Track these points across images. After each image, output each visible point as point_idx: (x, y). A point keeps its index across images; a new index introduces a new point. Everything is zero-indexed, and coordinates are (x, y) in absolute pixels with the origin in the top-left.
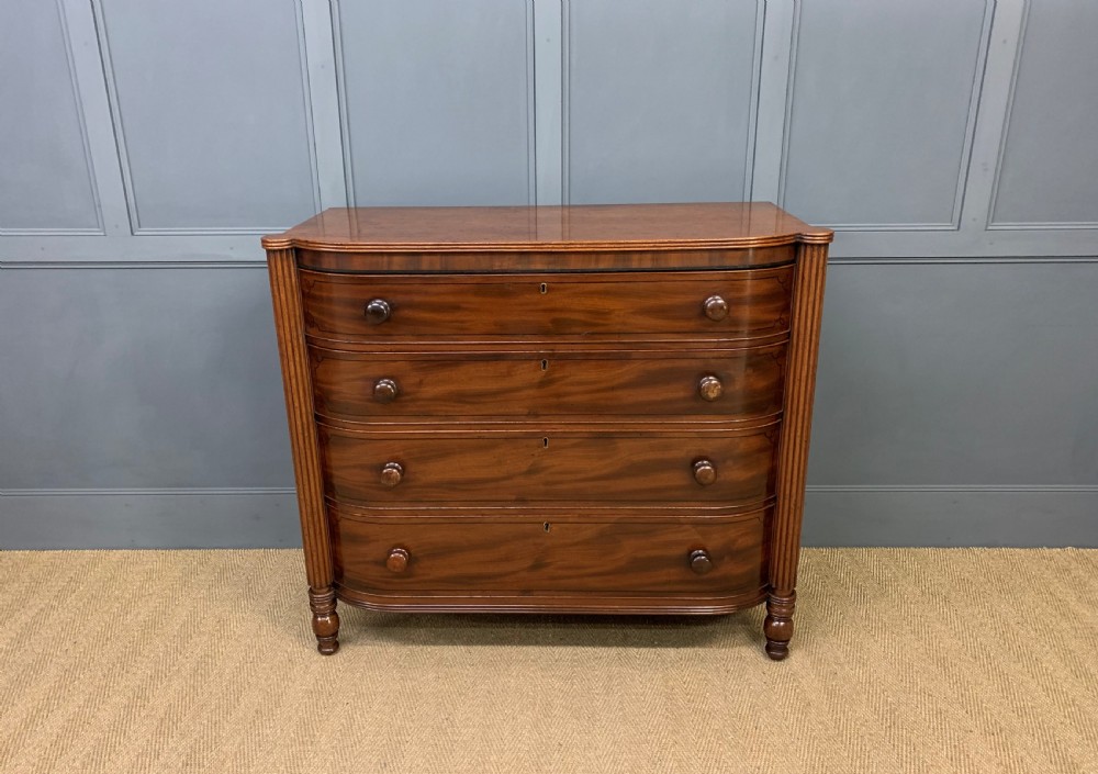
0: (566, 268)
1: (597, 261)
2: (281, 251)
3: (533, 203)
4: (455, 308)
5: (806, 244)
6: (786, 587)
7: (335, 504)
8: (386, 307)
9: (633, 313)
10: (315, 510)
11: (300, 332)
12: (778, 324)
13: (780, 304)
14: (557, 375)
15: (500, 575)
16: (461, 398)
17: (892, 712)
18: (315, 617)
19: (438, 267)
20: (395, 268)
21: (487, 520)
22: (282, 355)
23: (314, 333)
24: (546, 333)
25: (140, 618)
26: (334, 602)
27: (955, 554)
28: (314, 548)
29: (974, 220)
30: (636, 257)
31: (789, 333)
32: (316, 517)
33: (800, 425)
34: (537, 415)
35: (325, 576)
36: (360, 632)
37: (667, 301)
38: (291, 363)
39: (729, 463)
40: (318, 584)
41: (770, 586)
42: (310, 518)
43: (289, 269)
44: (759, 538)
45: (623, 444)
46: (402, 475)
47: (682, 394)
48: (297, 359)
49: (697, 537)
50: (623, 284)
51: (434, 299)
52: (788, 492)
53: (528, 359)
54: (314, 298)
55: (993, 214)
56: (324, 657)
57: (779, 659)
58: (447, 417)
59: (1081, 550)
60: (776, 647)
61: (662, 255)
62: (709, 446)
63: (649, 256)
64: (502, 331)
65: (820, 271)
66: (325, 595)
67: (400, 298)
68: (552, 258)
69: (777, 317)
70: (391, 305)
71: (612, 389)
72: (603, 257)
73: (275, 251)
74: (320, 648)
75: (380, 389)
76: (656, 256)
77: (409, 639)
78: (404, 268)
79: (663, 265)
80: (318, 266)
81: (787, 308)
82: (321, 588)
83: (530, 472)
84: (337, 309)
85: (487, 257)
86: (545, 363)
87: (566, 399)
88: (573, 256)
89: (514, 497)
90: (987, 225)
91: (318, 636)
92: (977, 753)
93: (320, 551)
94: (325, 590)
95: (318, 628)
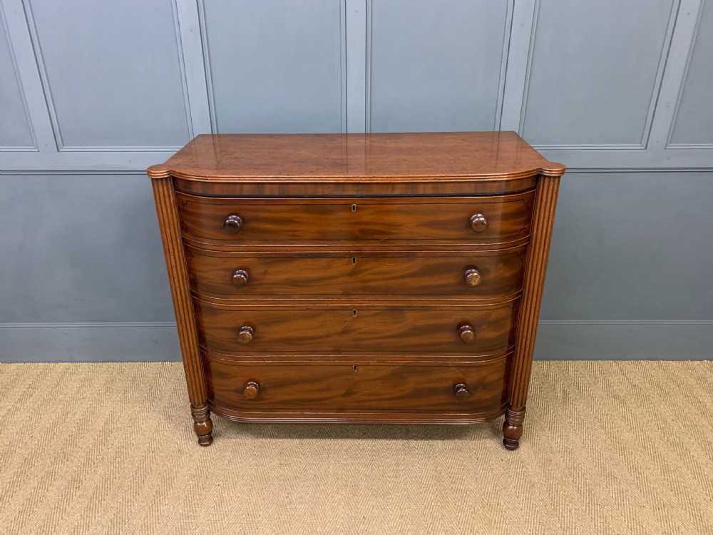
0: (370, 193)
1: (393, 189)
2: (162, 179)
3: (344, 132)
4: (290, 221)
5: (545, 176)
6: (519, 404)
7: (207, 351)
8: (238, 221)
9: (418, 226)
10: (193, 355)
11: (178, 235)
12: (522, 232)
13: (523, 219)
14: (362, 268)
15: (323, 399)
16: (294, 283)
17: (590, 491)
18: (196, 423)
19: (276, 193)
20: (245, 193)
21: (312, 364)
22: (165, 251)
23: (187, 236)
24: (354, 238)
25: (77, 416)
26: (208, 413)
27: (628, 365)
28: (193, 380)
29: (657, 142)
30: (421, 186)
31: (529, 238)
32: (194, 359)
33: (534, 300)
34: (348, 295)
35: (201, 397)
36: (227, 427)
37: (443, 218)
38: (172, 257)
39: (484, 327)
40: (197, 403)
41: (508, 404)
42: (190, 361)
43: (168, 192)
44: (502, 374)
45: (409, 314)
46: (253, 335)
47: (452, 281)
48: (176, 254)
49: (460, 375)
50: (411, 205)
51: (274, 215)
52: (524, 344)
53: (341, 256)
54: (188, 213)
55: (671, 138)
56: (202, 448)
57: (512, 449)
58: (285, 296)
60: (511, 442)
61: (440, 185)
62: (470, 316)
63: (431, 186)
64: (323, 237)
65: (554, 196)
66: (202, 409)
67: (250, 214)
68: (360, 187)
69: (522, 227)
70: (243, 219)
71: (403, 277)
72: (397, 186)
73: (157, 179)
74: (200, 442)
75: (237, 278)
76: (435, 185)
78: (252, 193)
79: (440, 192)
80: (189, 191)
81: (529, 221)
82: (199, 404)
83: (344, 332)
84: (205, 221)
85: (313, 186)
86: (354, 259)
87: (368, 284)
88: (375, 186)
89: (332, 349)
90: (666, 146)
91: (198, 435)
92: (648, 524)
93: (197, 381)
94: (202, 406)
95: (198, 430)
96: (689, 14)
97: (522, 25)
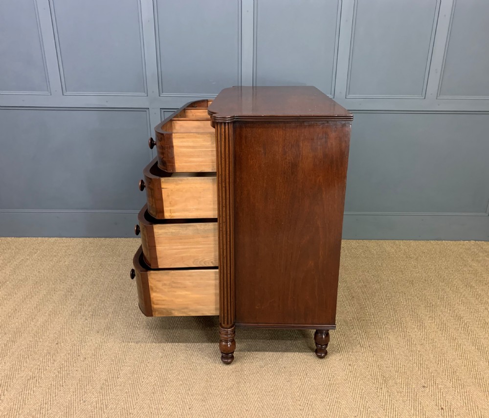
27: (423, 243)
29: (431, 94)
55: (440, 91)
59: (477, 242)
90: (437, 97)
92: (421, 313)
96: (445, 16)
97: (347, 21)
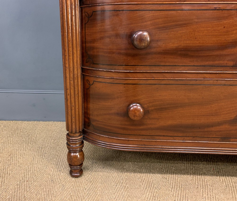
10: (76, 76)
18: (70, 152)
26: (82, 143)
28: (73, 104)
32: (76, 81)
35: (78, 125)
36: (93, 163)
40: (74, 130)
42: (72, 82)
56: (74, 179)
66: (78, 138)
74: (71, 173)
77: (124, 169)
82: (76, 132)
91: (70, 165)
93: (77, 107)
94: (78, 135)
95: (70, 160)
